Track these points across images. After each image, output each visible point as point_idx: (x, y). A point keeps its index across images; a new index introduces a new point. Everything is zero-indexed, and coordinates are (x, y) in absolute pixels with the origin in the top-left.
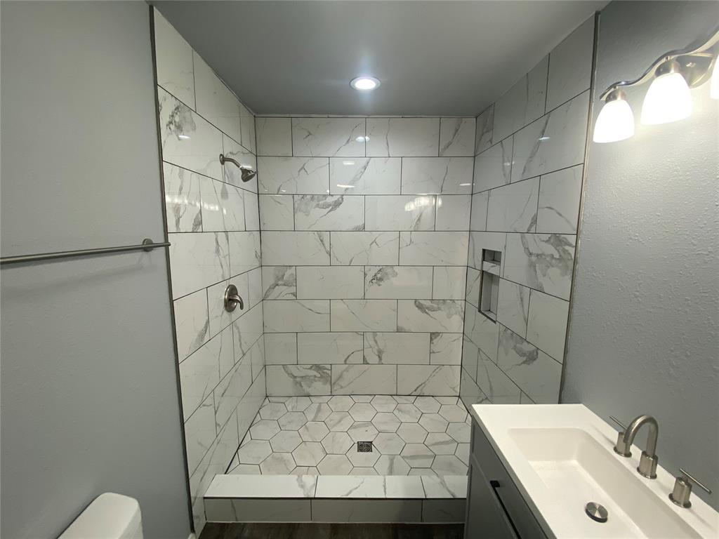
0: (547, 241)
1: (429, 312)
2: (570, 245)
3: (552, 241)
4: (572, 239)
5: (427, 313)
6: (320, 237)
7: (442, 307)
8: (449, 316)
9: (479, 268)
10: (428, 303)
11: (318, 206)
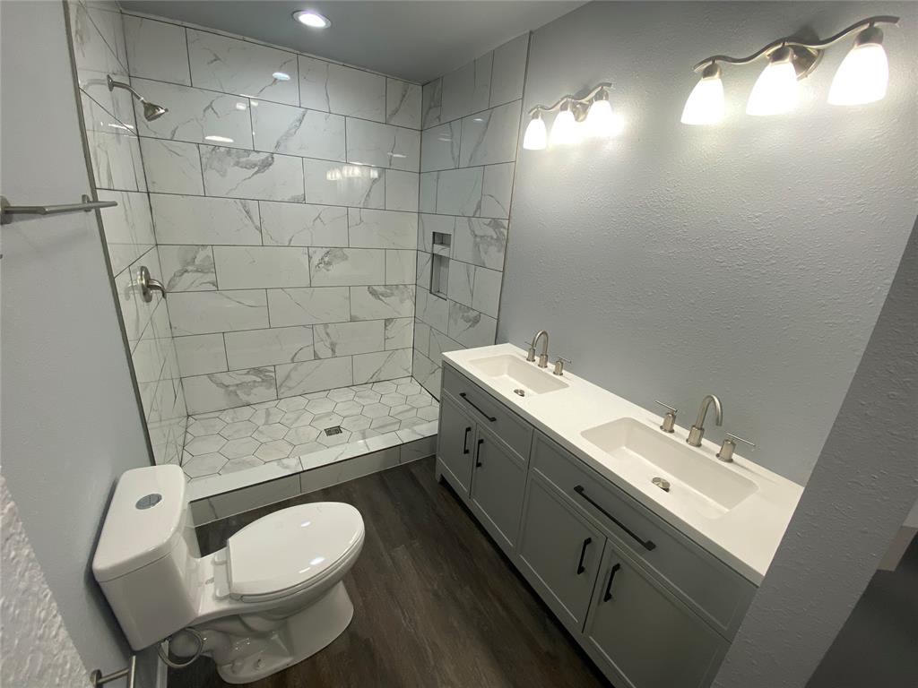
0: (488, 225)
1: (383, 298)
2: (504, 228)
3: (492, 224)
4: (505, 223)
5: (380, 299)
6: (244, 207)
7: (396, 292)
8: (402, 301)
9: (429, 250)
10: (381, 289)
11: (237, 164)
